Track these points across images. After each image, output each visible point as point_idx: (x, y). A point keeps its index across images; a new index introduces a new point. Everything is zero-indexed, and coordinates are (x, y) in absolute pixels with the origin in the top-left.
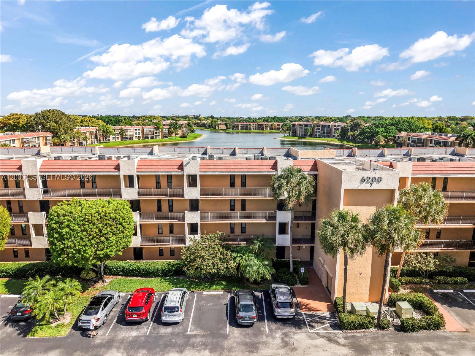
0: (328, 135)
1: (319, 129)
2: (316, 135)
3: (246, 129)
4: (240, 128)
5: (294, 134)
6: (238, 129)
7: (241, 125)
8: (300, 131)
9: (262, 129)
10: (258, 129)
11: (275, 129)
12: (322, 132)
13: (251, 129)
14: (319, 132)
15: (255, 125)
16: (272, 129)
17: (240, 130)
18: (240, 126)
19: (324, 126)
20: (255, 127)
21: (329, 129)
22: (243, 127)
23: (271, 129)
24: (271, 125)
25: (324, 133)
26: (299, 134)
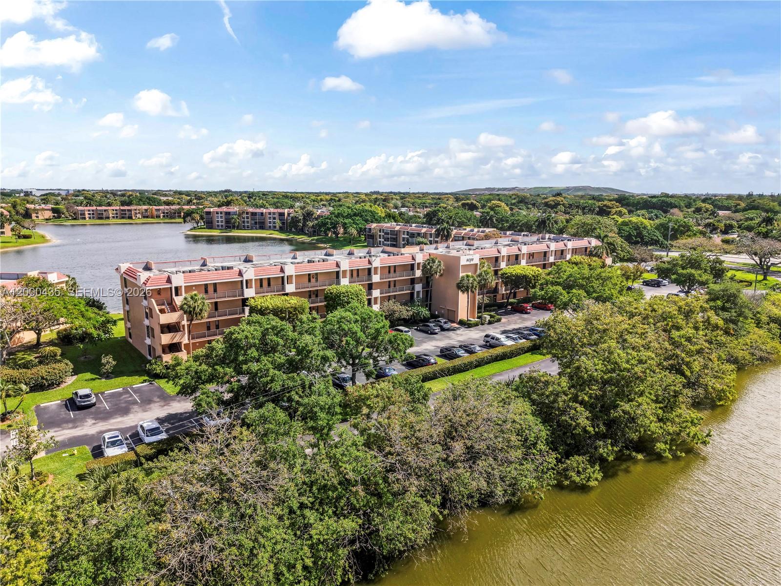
0: (262, 226)
1: (248, 218)
2: (244, 226)
3: (101, 218)
4: (87, 216)
5: (210, 225)
6: (85, 218)
7: (89, 211)
8: (219, 220)
9: (130, 218)
10: (123, 218)
11: (152, 217)
12: (253, 222)
13: (108, 218)
14: (248, 222)
15: (116, 210)
16: (147, 217)
17: (87, 219)
18: (87, 213)
19: (254, 214)
20: (117, 214)
21: (262, 218)
22: (93, 214)
23: (144, 217)
24: (146, 210)
25: (256, 223)
26: (218, 226)
